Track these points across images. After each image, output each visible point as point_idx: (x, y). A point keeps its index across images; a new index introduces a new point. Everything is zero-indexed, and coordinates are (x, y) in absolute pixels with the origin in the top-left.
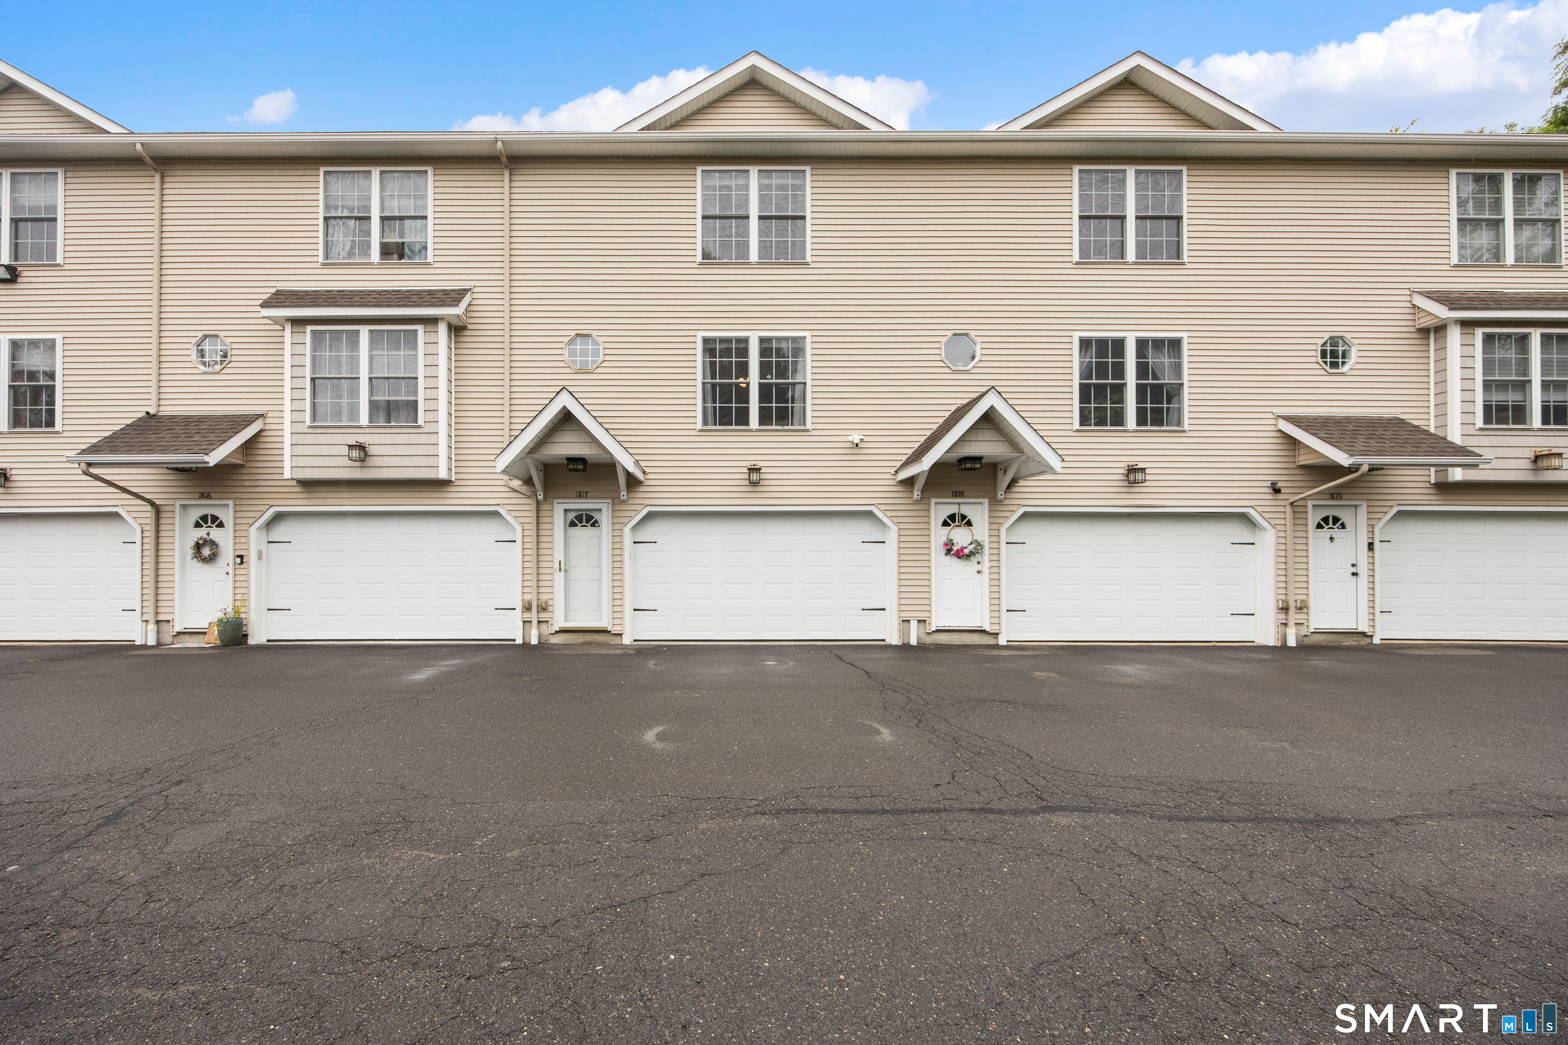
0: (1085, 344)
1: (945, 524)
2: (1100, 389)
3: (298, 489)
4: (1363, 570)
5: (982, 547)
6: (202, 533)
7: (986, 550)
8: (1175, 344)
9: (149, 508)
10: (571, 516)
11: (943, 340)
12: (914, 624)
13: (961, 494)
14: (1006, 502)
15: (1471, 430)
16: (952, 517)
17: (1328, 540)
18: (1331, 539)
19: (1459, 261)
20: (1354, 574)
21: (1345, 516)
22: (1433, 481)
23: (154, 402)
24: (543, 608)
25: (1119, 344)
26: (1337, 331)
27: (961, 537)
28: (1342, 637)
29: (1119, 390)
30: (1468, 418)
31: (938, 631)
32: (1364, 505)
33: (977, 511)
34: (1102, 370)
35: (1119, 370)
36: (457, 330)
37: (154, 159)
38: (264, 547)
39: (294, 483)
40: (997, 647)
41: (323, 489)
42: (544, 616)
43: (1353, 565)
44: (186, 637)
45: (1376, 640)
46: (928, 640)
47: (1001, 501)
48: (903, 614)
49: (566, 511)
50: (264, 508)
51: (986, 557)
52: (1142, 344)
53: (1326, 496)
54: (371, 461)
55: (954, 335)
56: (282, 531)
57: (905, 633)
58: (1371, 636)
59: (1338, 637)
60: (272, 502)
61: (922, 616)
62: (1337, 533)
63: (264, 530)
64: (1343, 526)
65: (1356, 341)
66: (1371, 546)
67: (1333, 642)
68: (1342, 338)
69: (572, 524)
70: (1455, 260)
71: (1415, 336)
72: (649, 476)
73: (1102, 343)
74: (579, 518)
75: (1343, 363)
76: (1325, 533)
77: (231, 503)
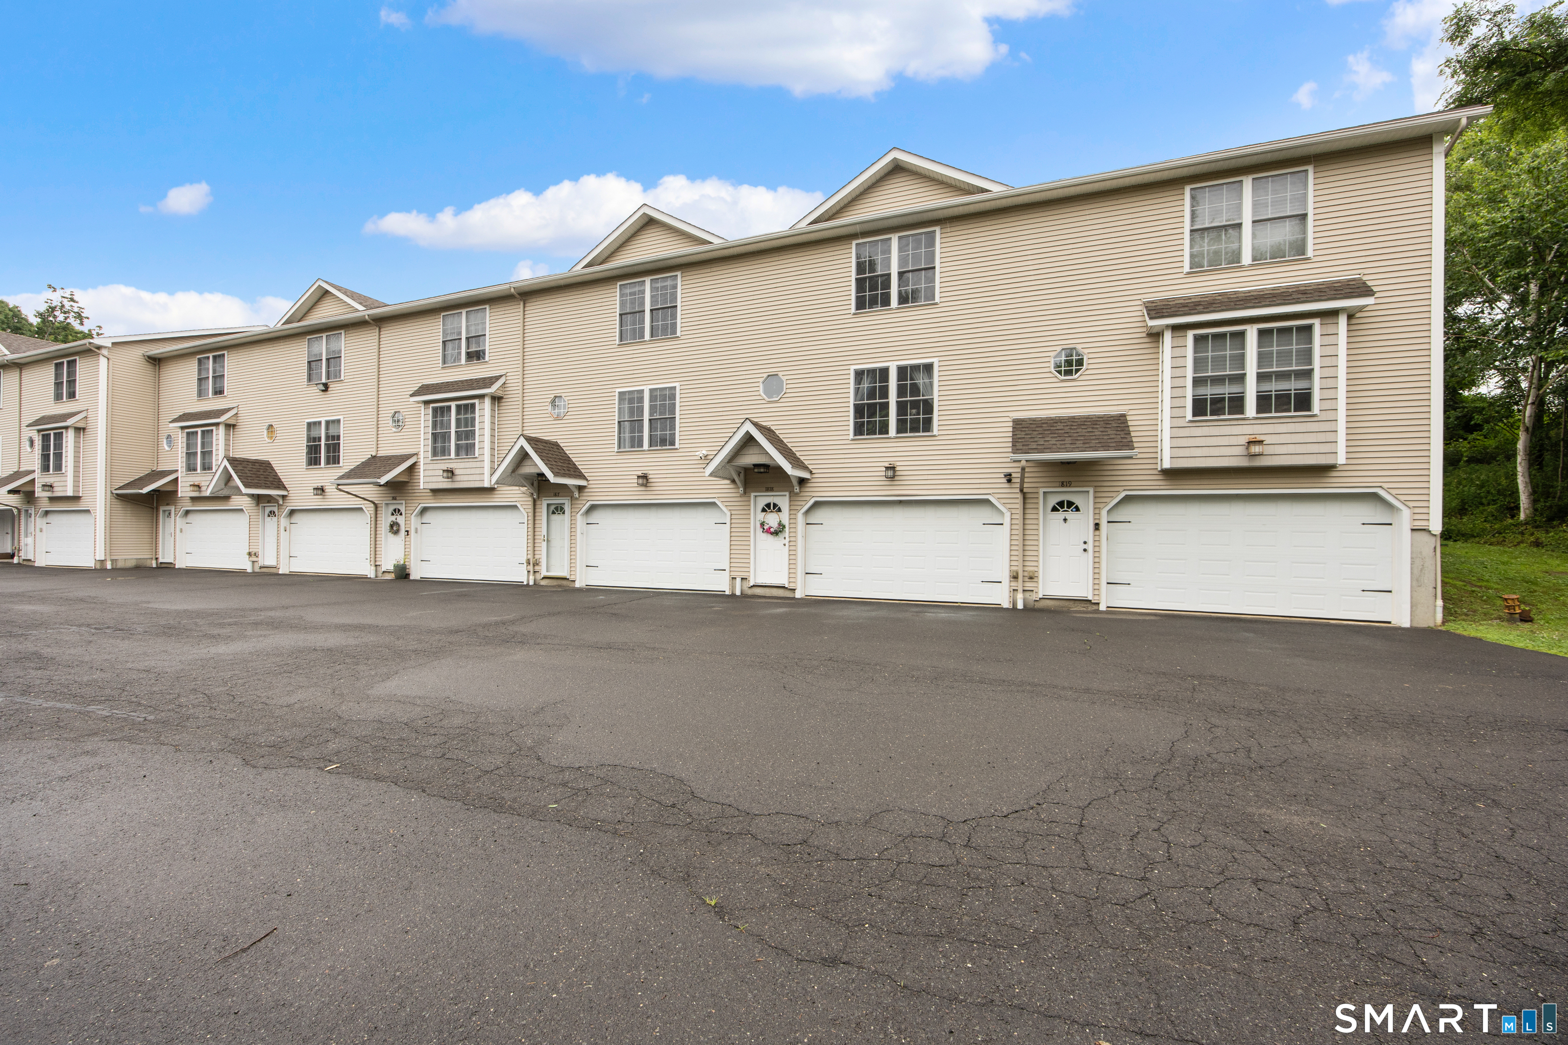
0: (859, 374)
1: (764, 510)
2: (871, 407)
3: (430, 494)
4: (1090, 547)
5: (784, 527)
6: (393, 518)
7: (787, 529)
8: (928, 368)
9: (372, 505)
10: (552, 508)
11: (761, 380)
12: (738, 580)
13: (771, 490)
14: (802, 494)
15: (1181, 422)
16: (768, 505)
17: (1062, 521)
18: (1065, 520)
19: (1191, 268)
20: (1085, 550)
21: (1077, 500)
22: (1159, 469)
23: (374, 449)
24: (536, 564)
25: (884, 372)
26: (1070, 344)
27: (772, 520)
28: (1071, 603)
29: (885, 406)
30: (1178, 412)
31: (754, 586)
32: (1091, 490)
33: (783, 501)
34: (872, 394)
35: (884, 393)
36: (497, 399)
37: (373, 320)
38: (419, 526)
39: (429, 491)
40: (794, 598)
41: (441, 494)
42: (537, 568)
43: (1085, 543)
44: (387, 574)
45: (1102, 607)
46: (750, 592)
47: (797, 494)
48: (732, 573)
49: (548, 505)
50: (417, 505)
51: (787, 535)
52: (902, 371)
53: (1057, 484)
54: (457, 478)
55: (769, 376)
56: (428, 517)
57: (733, 587)
58: (1098, 604)
59: (1067, 603)
60: (420, 502)
61: (744, 575)
62: (1070, 515)
63: (419, 517)
64: (1077, 509)
65: (1086, 351)
66: (1097, 526)
67: (1062, 607)
68: (1075, 348)
69: (553, 513)
70: (1187, 268)
71: (1146, 340)
72: (590, 482)
73: (871, 372)
74: (556, 509)
75: (1077, 371)
76: (1060, 515)
77: (404, 502)
